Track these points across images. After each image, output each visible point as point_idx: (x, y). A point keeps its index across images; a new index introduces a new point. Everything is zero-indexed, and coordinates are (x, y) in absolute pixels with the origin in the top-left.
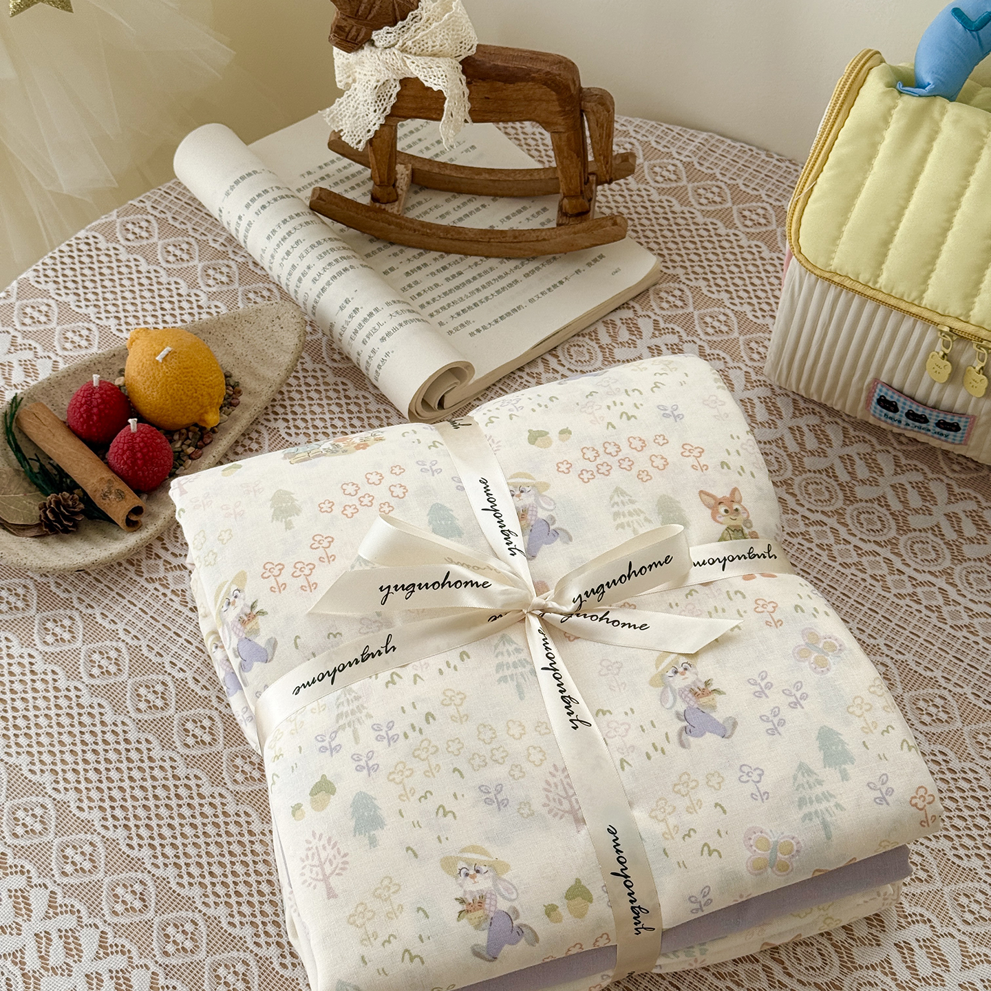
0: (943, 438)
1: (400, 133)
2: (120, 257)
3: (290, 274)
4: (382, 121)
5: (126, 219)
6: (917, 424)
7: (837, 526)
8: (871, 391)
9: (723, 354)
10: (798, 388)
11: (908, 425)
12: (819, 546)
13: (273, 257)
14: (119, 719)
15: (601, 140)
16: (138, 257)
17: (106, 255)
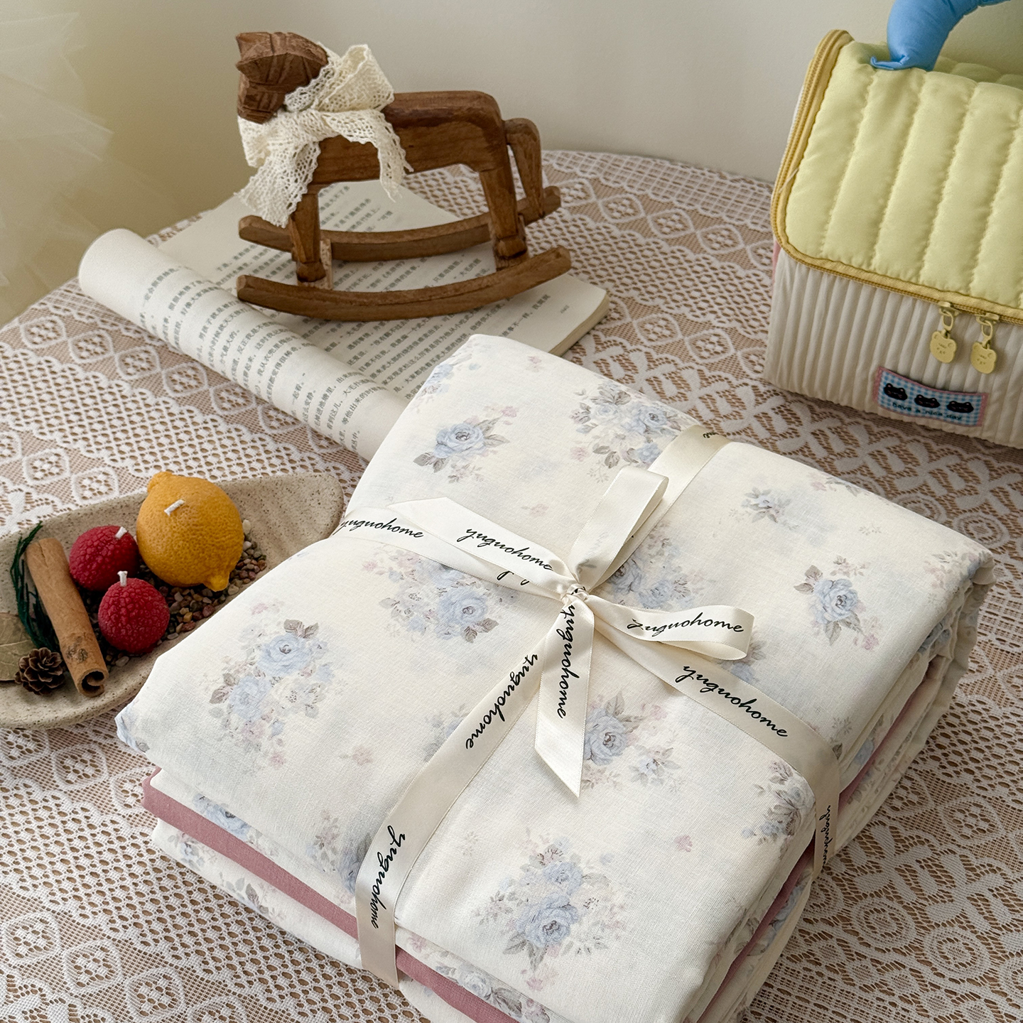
2: (30, 361)
4: (304, 191)
5: (29, 323)
9: (671, 357)
14: (107, 819)
15: (531, 172)
16: (49, 358)
17: (15, 362)
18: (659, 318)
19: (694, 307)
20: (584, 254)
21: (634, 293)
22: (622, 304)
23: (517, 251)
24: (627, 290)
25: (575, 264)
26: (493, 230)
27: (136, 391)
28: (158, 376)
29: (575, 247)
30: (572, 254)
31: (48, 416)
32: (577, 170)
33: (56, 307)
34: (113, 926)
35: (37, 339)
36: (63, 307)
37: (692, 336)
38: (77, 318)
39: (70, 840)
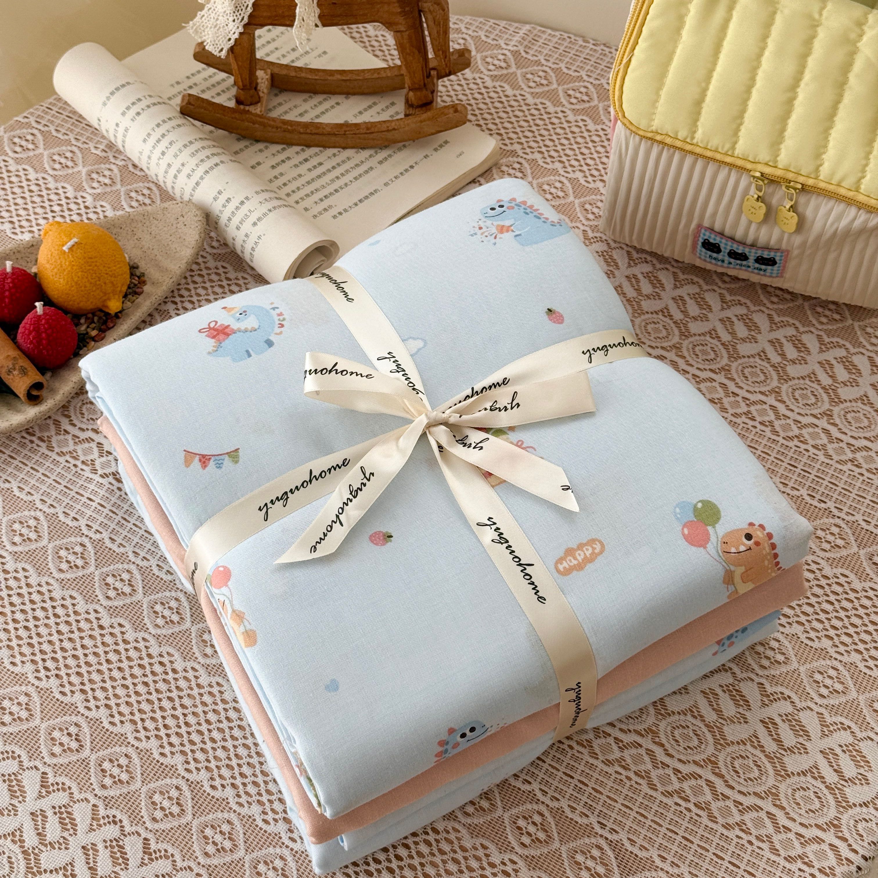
0: (761, 273)
1: (258, 43)
2: (10, 168)
3: (166, 172)
4: (241, 30)
5: (12, 133)
6: (738, 262)
8: (696, 236)
10: (631, 240)
11: (730, 263)
13: (149, 158)
14: (43, 580)
18: (556, 181)
19: (587, 174)
20: (499, 118)
21: (538, 156)
22: (526, 164)
23: (425, 101)
24: (532, 153)
25: (470, 117)
26: (408, 82)
27: (98, 204)
28: (118, 192)
29: (473, 102)
30: (469, 108)
31: (20, 218)
32: (502, 43)
33: (37, 122)
34: (38, 675)
35: (18, 149)
36: (43, 122)
37: (582, 200)
38: (54, 133)
39: (9, 596)
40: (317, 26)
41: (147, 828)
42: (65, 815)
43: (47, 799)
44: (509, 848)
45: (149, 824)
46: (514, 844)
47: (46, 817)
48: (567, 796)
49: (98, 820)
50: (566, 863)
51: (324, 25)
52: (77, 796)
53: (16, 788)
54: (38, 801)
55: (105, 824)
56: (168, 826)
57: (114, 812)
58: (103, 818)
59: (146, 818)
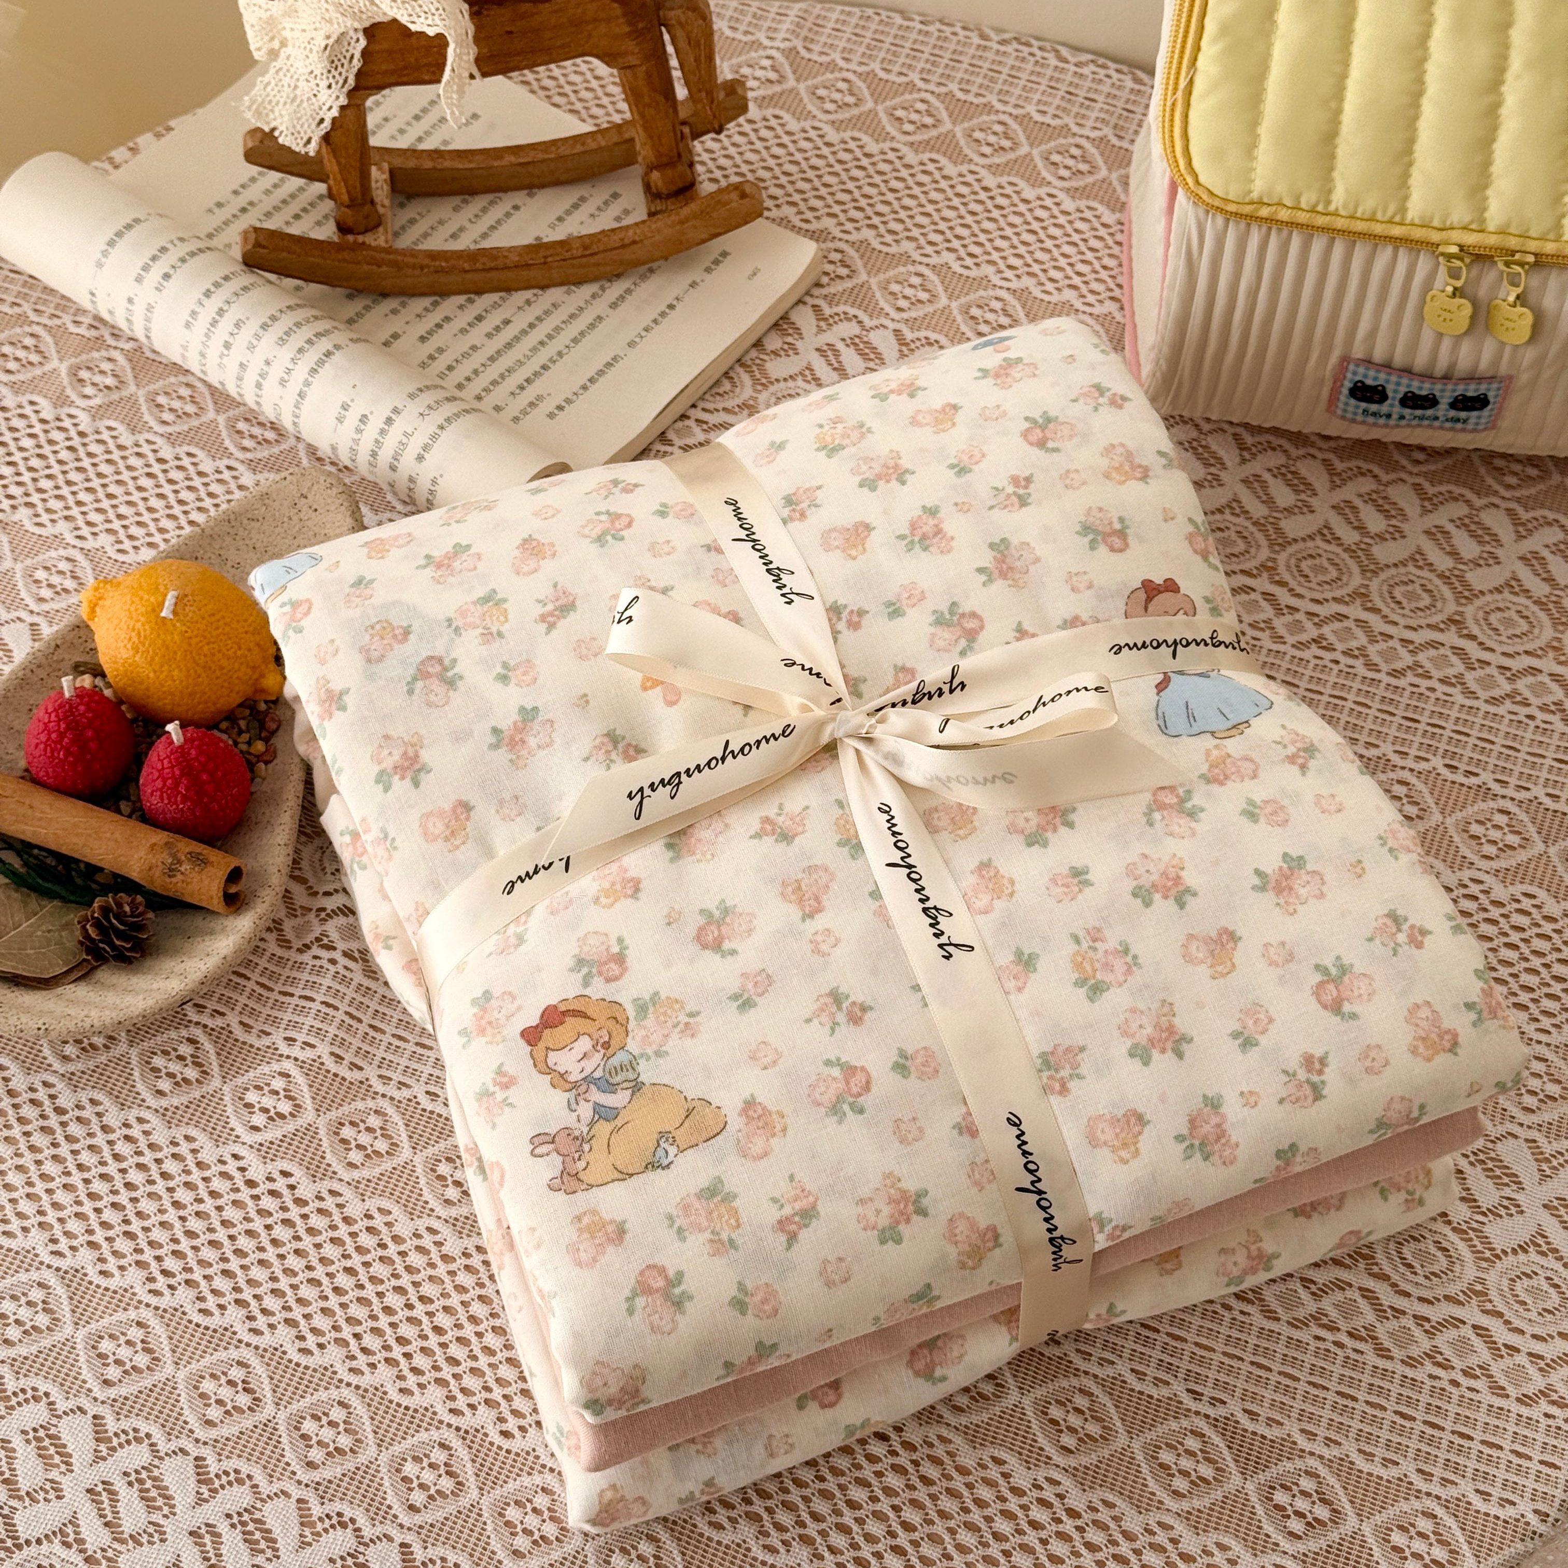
0: (1459, 426)
1: (372, 120)
3: (240, 379)
6: (1419, 412)
7: (1365, 616)
8: (1338, 380)
9: (933, 336)
11: (1402, 417)
12: (1347, 653)
13: (203, 355)
14: (131, 1116)
15: (698, 66)
18: (909, 273)
19: (962, 253)
21: (868, 234)
22: (851, 252)
23: (681, 185)
24: (858, 229)
27: (101, 425)
28: (133, 399)
32: (761, 36)
37: (963, 300)
40: (472, 77)
41: (401, 1526)
42: (251, 1527)
43: (213, 1502)
44: (1041, 1459)
45: (404, 1518)
46: (1050, 1450)
47: (219, 1535)
48: (1126, 1353)
49: (312, 1525)
50: (1145, 1469)
51: (485, 75)
52: (266, 1489)
53: (154, 1493)
54: (199, 1510)
55: (326, 1531)
56: (440, 1515)
57: (337, 1506)
58: (321, 1519)
59: (397, 1509)
